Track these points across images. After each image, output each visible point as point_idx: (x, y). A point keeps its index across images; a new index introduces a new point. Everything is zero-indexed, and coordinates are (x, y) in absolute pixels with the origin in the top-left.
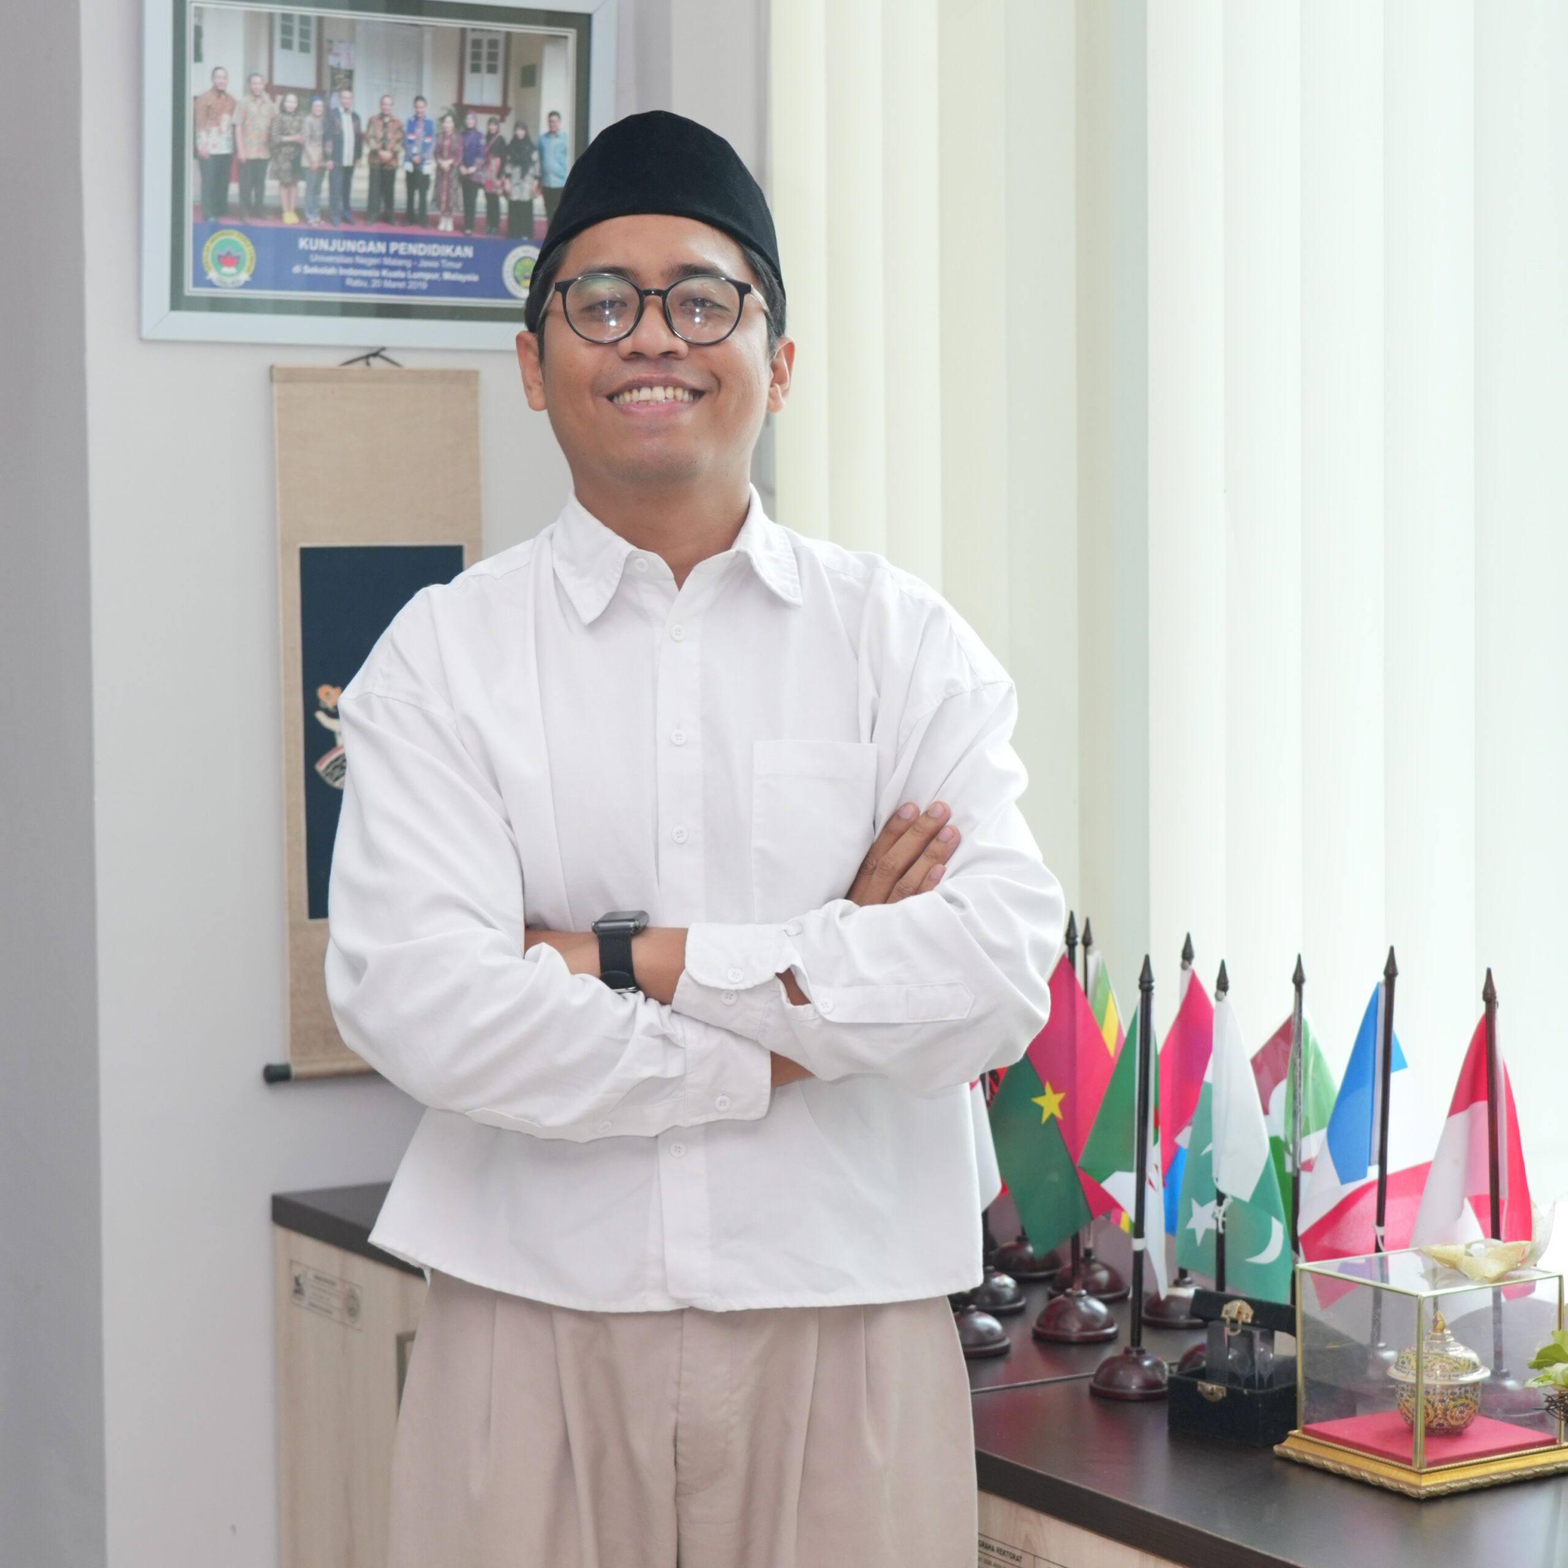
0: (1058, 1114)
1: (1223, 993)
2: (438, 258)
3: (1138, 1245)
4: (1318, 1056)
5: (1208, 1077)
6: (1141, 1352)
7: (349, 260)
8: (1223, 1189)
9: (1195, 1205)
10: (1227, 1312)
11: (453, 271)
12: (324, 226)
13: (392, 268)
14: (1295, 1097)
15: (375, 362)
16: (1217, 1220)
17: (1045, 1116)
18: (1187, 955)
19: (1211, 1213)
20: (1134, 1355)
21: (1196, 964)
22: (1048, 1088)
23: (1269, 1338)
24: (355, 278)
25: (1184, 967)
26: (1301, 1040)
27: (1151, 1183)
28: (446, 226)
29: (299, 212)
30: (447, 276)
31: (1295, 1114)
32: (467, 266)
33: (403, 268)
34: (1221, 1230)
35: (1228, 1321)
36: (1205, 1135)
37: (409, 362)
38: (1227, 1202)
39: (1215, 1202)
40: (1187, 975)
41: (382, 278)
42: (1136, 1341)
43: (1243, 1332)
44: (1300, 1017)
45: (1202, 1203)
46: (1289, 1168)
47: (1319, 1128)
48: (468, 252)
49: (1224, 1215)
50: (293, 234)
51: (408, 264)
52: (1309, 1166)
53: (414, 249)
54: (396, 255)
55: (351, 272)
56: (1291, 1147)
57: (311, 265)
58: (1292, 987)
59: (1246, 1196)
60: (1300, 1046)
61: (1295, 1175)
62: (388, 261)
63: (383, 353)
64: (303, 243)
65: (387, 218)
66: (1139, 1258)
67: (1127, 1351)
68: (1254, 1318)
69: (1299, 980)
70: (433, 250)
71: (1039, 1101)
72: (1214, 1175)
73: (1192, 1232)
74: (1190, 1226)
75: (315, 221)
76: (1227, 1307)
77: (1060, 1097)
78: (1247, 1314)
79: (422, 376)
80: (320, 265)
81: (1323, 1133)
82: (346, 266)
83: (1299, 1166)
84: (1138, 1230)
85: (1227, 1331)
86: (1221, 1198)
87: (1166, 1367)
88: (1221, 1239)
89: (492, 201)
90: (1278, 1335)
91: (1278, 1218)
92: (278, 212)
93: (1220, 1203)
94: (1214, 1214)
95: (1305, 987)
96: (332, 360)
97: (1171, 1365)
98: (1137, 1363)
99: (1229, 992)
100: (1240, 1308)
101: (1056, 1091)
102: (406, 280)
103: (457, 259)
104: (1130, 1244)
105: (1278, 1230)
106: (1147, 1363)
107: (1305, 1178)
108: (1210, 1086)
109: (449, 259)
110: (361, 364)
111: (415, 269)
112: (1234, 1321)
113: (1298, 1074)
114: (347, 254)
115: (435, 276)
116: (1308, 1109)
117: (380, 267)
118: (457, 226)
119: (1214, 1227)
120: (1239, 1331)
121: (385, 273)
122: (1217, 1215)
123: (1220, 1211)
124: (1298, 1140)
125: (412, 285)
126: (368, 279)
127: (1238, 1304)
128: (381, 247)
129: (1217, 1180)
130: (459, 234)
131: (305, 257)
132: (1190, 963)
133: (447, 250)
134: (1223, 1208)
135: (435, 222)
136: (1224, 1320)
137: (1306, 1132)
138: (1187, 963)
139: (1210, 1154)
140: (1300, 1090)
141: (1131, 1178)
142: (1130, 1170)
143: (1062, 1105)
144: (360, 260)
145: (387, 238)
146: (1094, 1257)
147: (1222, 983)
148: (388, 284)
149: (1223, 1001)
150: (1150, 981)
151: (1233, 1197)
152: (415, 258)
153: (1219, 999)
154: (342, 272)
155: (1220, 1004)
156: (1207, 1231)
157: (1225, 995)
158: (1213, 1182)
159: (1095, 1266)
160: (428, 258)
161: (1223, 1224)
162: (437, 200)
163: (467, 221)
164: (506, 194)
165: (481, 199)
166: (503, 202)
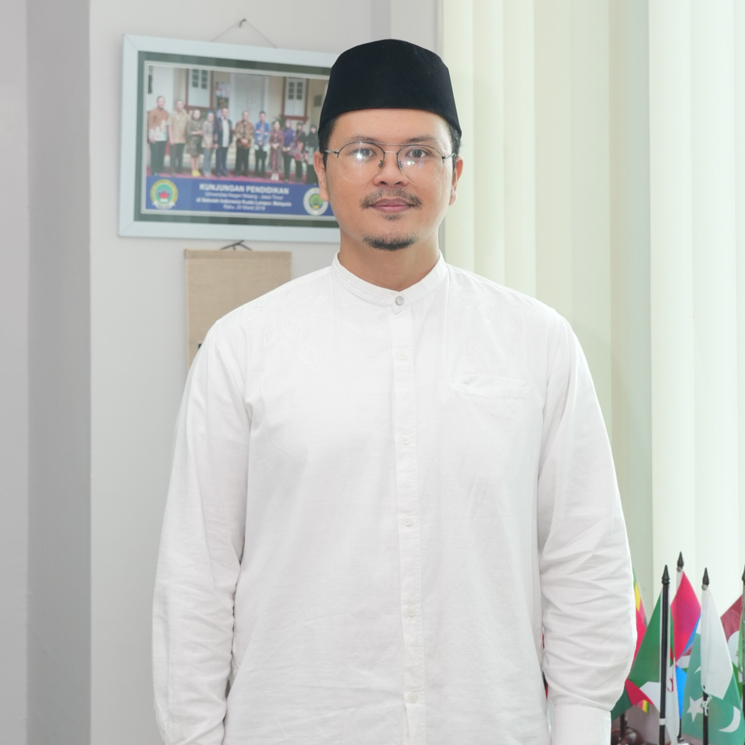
1: (706, 586)
2: (271, 194)
3: (662, 722)
5: (699, 630)
7: (225, 195)
8: (707, 691)
9: (691, 700)
11: (278, 201)
13: (247, 199)
15: (238, 248)
16: (704, 709)
18: (680, 564)
19: (700, 704)
21: (685, 569)
24: (228, 204)
25: (679, 570)
27: (668, 690)
28: (275, 178)
29: (201, 171)
30: (275, 204)
32: (286, 198)
33: (253, 200)
34: (706, 714)
36: (696, 662)
37: (255, 248)
38: (709, 699)
39: (702, 698)
40: (680, 575)
41: (242, 205)
45: (695, 699)
46: (740, 680)
48: (286, 191)
49: (708, 706)
50: (196, 182)
51: (256, 197)
53: (259, 190)
54: (249, 193)
55: (226, 201)
56: (742, 669)
57: (206, 197)
59: (721, 695)
62: (245, 196)
63: (243, 243)
64: (202, 187)
65: (245, 173)
66: (662, 729)
70: (268, 190)
72: (702, 684)
73: (690, 715)
74: (689, 711)
75: (208, 175)
79: (262, 255)
80: (211, 198)
82: (224, 198)
84: (663, 715)
86: (706, 696)
88: (706, 719)
89: (299, 164)
91: (738, 707)
92: (189, 170)
93: (705, 699)
94: (701, 705)
96: (216, 247)
99: (709, 585)
102: (254, 205)
103: (281, 195)
104: (658, 722)
105: (737, 713)
108: (699, 636)
109: (277, 195)
110: (231, 249)
111: (259, 200)
114: (225, 192)
115: (269, 204)
117: (241, 199)
118: (281, 178)
119: (701, 711)
121: (244, 202)
122: (704, 706)
123: (705, 704)
125: (257, 208)
126: (235, 205)
128: (241, 189)
129: (704, 687)
130: (281, 182)
131: (202, 194)
132: (682, 568)
133: (275, 190)
134: (707, 702)
135: (269, 176)
138: (680, 568)
139: (699, 673)
141: (658, 686)
142: (657, 681)
144: (232, 195)
145: (245, 184)
146: (628, 725)
147: (706, 581)
148: (245, 208)
149: (706, 590)
150: (668, 579)
151: (713, 696)
152: (259, 194)
153: (704, 589)
154: (222, 201)
155: (705, 591)
156: (698, 714)
157: (708, 587)
158: (702, 689)
159: (629, 730)
160: (266, 194)
161: (707, 710)
162: (271, 164)
163: (286, 175)
164: (306, 162)
165: (293, 164)
166: (304, 166)
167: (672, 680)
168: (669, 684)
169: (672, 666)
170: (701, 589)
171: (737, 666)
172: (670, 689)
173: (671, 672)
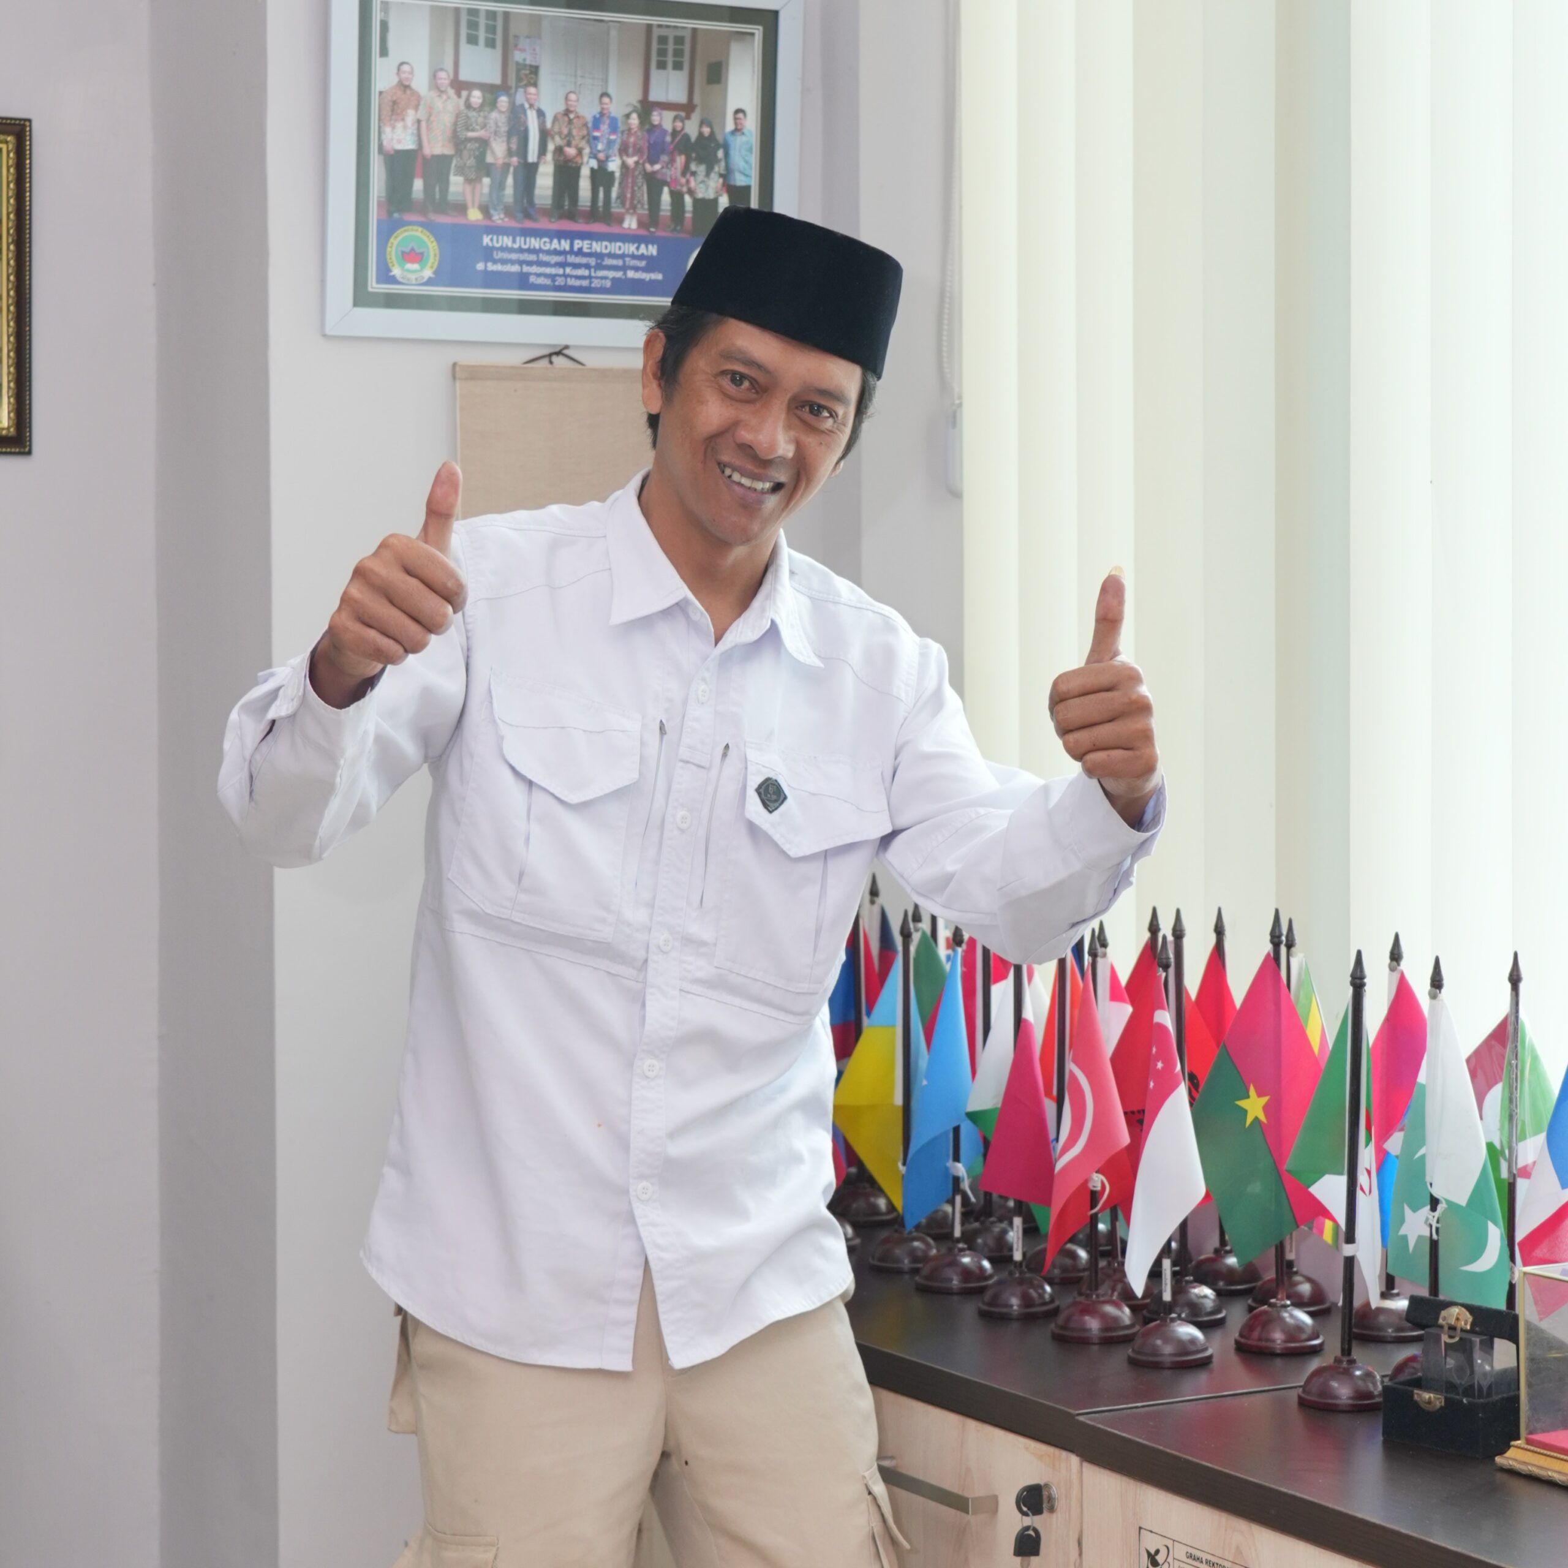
0: (1262, 1117)
1: (1437, 991)
2: (622, 256)
3: (1348, 1250)
4: (1535, 1058)
5: (1422, 1078)
6: (1352, 1362)
7: (532, 257)
8: (1437, 1192)
9: (1407, 1210)
10: (1444, 1319)
11: (636, 269)
12: (508, 222)
13: (576, 266)
14: (1511, 1100)
15: (558, 361)
16: (1431, 1226)
17: (1249, 1120)
18: (1396, 956)
19: (1424, 1219)
20: (1345, 1365)
21: (1404, 965)
22: (1252, 1091)
23: (1488, 1347)
24: (538, 275)
25: (1392, 969)
26: (1517, 1042)
27: (1362, 1189)
28: (631, 223)
29: (485, 210)
30: (631, 274)
31: (1511, 1118)
32: (652, 264)
33: (587, 266)
34: (1435, 1237)
35: (1446, 1328)
36: (1417, 1138)
37: (592, 361)
38: (1441, 1208)
39: (1428, 1207)
40: (1396, 976)
41: (565, 276)
42: (1346, 1351)
43: (1461, 1339)
44: (1517, 1018)
45: (1415, 1209)
46: (1504, 1174)
47: (1536, 1133)
48: (653, 250)
49: (1438, 1222)
51: (592, 261)
52: (1525, 1173)
53: (597, 247)
54: (580, 252)
55: (534, 269)
56: (1507, 1152)
57: (495, 262)
58: (1509, 986)
59: (1462, 1200)
60: (1516, 1047)
61: (1511, 1181)
62: (571, 259)
63: (566, 352)
64: (486, 240)
65: (572, 214)
66: (1350, 1263)
67: (1337, 1360)
68: (1473, 1324)
69: (1515, 979)
70: (616, 247)
71: (1243, 1103)
72: (1428, 1179)
73: (1405, 1238)
74: (1402, 1232)
75: (498, 218)
76: (1443, 1313)
77: (1264, 1100)
78: (1465, 1320)
79: (605, 375)
80: (504, 262)
81: (1543, 1136)
82: (530, 263)
83: (1515, 1172)
84: (1350, 1238)
85: (1445, 1338)
86: (1434, 1203)
87: (1378, 1377)
88: (1434, 1245)
89: (677, 198)
90: (1498, 1342)
91: (1495, 1223)
92: (462, 209)
93: (1434, 1208)
94: (1427, 1219)
95: (1522, 986)
96: (516, 358)
97: (1383, 1377)
98: (1347, 1373)
99: (1443, 990)
100: (1458, 1314)
101: (1260, 1094)
102: (590, 277)
103: (642, 257)
104: (1341, 1249)
105: (1495, 1234)
106: (1358, 1373)
107: (1522, 1185)
108: (1423, 1086)
109: (633, 257)
110: (544, 363)
111: (599, 267)
112: (1452, 1328)
113: (1514, 1076)
114: (531, 251)
115: (619, 274)
116: (1525, 1112)
117: (563, 265)
118: (641, 224)
119: (1426, 1232)
120: (1457, 1339)
121: (568, 270)
122: (1430, 1221)
123: (1434, 1217)
124: (1514, 1145)
125: (596, 283)
126: (553, 277)
127: (1455, 1310)
128: (565, 245)
129: (1431, 1184)
130: (643, 232)
131: (488, 254)
132: (1399, 964)
133: (631, 248)
134: (1437, 1214)
135: (620, 220)
136: (1441, 1327)
137: (1523, 1137)
138: (1395, 963)
139: (1423, 1157)
140: (1517, 1093)
141: (1340, 1182)
142: (1342, 1174)
143: (1266, 1108)
144: (544, 258)
145: (571, 236)
146: (1295, 1269)
147: (1437, 982)
148: (571, 282)
149: (1438, 998)
150: (1362, 977)
151: (1448, 1202)
152: (599, 256)
153: (1433, 997)
154: (526, 269)
155: (1434, 1001)
156: (1420, 1238)
157: (1440, 992)
158: (1427, 1187)
159: (1297, 1278)
160: (611, 255)
161: (1437, 1229)
162: (621, 197)
163: (652, 218)
164: (691, 192)
165: (666, 197)
166: (688, 199)
167: (1369, 1172)
168: (1362, 1179)
169: (1369, 1147)
170: (1427, 997)
171: (1498, 1145)
172: (1367, 1189)
173: (1367, 1156)
